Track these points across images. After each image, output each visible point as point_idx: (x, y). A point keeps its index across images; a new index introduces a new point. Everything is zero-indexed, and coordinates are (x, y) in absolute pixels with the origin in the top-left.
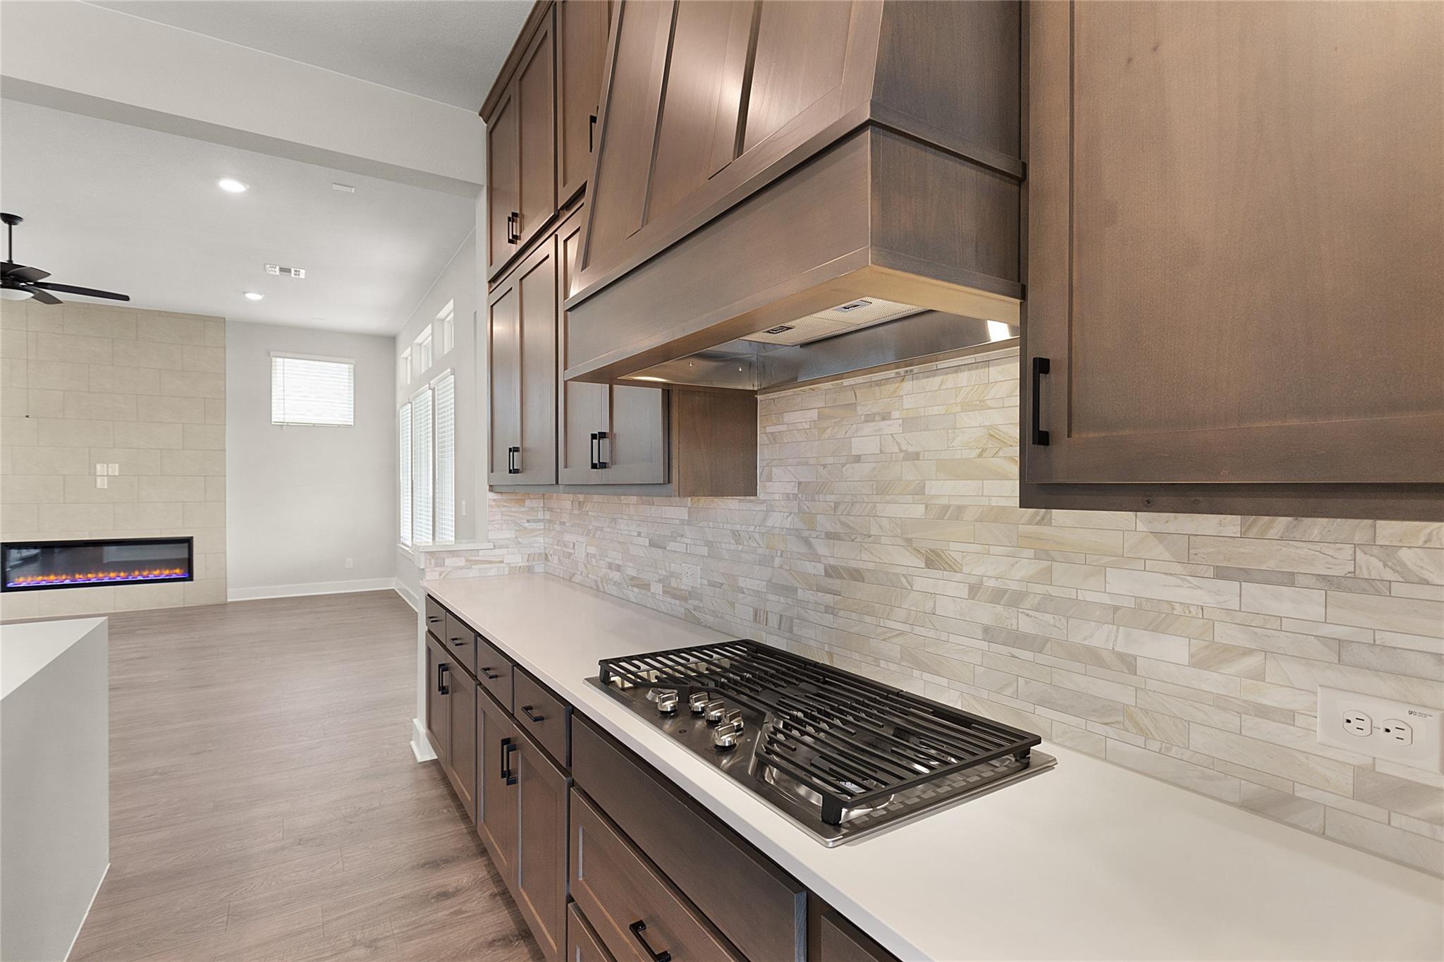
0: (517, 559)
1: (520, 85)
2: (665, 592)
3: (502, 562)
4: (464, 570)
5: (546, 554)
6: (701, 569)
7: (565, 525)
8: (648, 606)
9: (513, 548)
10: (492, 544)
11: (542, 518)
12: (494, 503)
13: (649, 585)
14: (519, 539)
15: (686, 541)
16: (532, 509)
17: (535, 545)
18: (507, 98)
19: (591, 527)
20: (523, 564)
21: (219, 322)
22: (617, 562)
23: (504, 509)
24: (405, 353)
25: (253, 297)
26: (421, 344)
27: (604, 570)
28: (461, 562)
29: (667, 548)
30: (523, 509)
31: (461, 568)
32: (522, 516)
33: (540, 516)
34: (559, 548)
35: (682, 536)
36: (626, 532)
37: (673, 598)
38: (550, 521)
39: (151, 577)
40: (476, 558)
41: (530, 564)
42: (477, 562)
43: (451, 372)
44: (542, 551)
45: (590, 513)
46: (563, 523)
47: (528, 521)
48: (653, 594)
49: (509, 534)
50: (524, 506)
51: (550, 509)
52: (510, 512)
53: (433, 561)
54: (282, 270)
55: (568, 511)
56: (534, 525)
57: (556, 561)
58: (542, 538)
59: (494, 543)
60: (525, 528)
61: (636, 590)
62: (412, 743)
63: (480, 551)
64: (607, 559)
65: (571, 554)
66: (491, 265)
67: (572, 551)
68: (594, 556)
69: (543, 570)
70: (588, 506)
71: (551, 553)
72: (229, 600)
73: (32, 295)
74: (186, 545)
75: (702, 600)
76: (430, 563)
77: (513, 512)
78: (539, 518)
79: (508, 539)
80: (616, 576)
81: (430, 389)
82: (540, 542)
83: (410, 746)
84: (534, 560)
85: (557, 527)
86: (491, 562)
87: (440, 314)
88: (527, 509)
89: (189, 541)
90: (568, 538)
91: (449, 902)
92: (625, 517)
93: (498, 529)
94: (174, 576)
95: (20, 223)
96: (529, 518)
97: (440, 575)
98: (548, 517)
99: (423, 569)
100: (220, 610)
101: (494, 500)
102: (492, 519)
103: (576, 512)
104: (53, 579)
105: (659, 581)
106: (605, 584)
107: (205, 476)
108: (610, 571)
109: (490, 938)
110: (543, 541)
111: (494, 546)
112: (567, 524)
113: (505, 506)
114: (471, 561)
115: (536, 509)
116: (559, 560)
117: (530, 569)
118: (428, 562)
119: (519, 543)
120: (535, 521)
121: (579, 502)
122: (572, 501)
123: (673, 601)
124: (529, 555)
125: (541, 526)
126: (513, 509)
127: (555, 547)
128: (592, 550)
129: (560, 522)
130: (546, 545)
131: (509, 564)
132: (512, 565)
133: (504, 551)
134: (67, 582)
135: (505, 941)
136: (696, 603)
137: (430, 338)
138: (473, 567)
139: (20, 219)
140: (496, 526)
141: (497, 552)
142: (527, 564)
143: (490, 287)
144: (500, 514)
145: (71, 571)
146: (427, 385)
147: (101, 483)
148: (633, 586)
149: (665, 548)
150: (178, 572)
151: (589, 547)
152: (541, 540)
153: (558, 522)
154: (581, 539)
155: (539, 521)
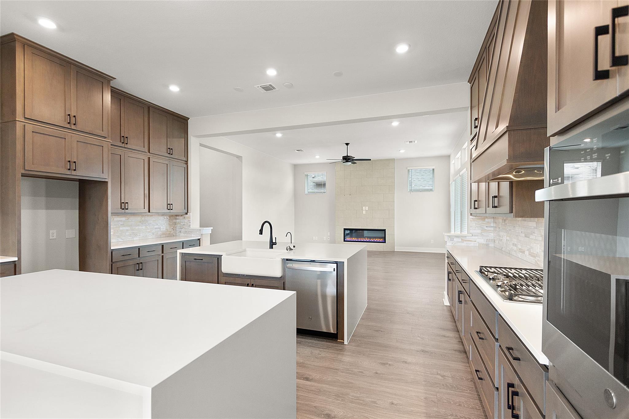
0: (482, 241)
1: (479, 73)
2: (529, 254)
3: (476, 241)
4: (460, 243)
5: (494, 240)
6: (540, 245)
7: (500, 228)
8: (524, 260)
9: (480, 236)
10: (471, 234)
11: (493, 226)
12: (472, 220)
13: (524, 251)
14: (483, 234)
15: (536, 235)
16: (488, 222)
17: (490, 236)
18: (475, 77)
19: (508, 229)
20: (485, 243)
21: (393, 160)
22: (515, 243)
23: (476, 222)
24: (452, 162)
25: (402, 151)
26: (458, 158)
27: (512, 246)
28: (460, 240)
29: (530, 238)
30: (485, 222)
31: (460, 242)
32: (484, 225)
33: (492, 225)
34: (498, 237)
35: (534, 233)
36: (518, 231)
37: (531, 256)
38: (495, 227)
39: (375, 241)
40: (465, 239)
41: (487, 243)
42: (466, 241)
43: (466, 169)
44: (493, 239)
45: (508, 224)
46: (499, 228)
47: (487, 227)
48: (526, 255)
49: (479, 231)
50: (485, 221)
51: (496, 223)
52: (479, 223)
53: (450, 239)
54: (410, 142)
55: (501, 223)
56: (490, 229)
57: (497, 243)
58: (493, 234)
59: (472, 234)
60: (485, 229)
61: (521, 253)
62: (444, 299)
63: (467, 237)
64: (513, 242)
65: (502, 240)
66: (471, 134)
67: (502, 239)
68: (509, 240)
69: (493, 246)
70: (507, 221)
71: (496, 239)
72: (395, 250)
73: (351, 163)
74: (384, 232)
75: (540, 258)
76: (449, 240)
77: (480, 223)
78: (491, 226)
79: (478, 233)
80: (515, 248)
81: (460, 176)
82: (492, 235)
83: (443, 300)
84: (489, 242)
85: (498, 229)
86: (471, 241)
87: (463, 147)
88: (487, 222)
89: (385, 230)
90: (501, 234)
91: (445, 338)
92: (517, 226)
93: (474, 229)
94: (381, 241)
95: (349, 145)
96: (487, 226)
97: (452, 243)
98: (495, 226)
99: (446, 241)
100: (393, 253)
101: (473, 219)
102: (471, 225)
103: (503, 224)
104: (354, 239)
105: (527, 250)
106: (512, 251)
107: (389, 210)
108: (513, 246)
109: (455, 349)
110: (493, 235)
111: (472, 235)
112: (501, 228)
113: (477, 221)
114: (463, 240)
115: (490, 222)
116: (498, 242)
117: (487, 245)
118: (448, 239)
119: (483, 235)
120: (489, 227)
121: (504, 220)
122: (502, 220)
123: (531, 258)
124: (487, 239)
125: (492, 229)
126: (480, 222)
127: (497, 237)
128: (508, 238)
129: (499, 227)
130: (494, 236)
131: (478, 242)
132: (479, 243)
133: (477, 237)
134: (357, 240)
135: (460, 351)
136: (538, 258)
137: (460, 157)
138: (464, 242)
139: (349, 144)
140: (473, 228)
141: (473, 237)
142: (486, 243)
143: (471, 142)
144: (475, 224)
145: (357, 237)
146: (459, 174)
147: (364, 212)
148: (520, 252)
149: (529, 238)
150: (381, 240)
151: (507, 237)
152: (492, 234)
153: (498, 228)
154: (505, 234)
155: (492, 227)
